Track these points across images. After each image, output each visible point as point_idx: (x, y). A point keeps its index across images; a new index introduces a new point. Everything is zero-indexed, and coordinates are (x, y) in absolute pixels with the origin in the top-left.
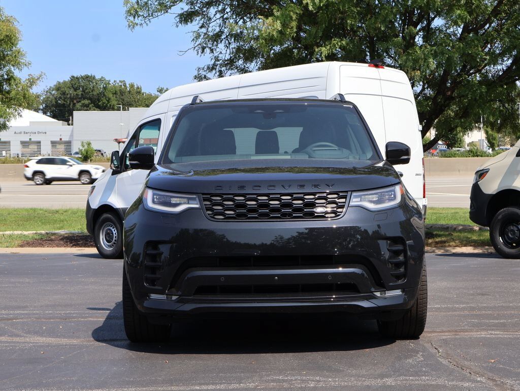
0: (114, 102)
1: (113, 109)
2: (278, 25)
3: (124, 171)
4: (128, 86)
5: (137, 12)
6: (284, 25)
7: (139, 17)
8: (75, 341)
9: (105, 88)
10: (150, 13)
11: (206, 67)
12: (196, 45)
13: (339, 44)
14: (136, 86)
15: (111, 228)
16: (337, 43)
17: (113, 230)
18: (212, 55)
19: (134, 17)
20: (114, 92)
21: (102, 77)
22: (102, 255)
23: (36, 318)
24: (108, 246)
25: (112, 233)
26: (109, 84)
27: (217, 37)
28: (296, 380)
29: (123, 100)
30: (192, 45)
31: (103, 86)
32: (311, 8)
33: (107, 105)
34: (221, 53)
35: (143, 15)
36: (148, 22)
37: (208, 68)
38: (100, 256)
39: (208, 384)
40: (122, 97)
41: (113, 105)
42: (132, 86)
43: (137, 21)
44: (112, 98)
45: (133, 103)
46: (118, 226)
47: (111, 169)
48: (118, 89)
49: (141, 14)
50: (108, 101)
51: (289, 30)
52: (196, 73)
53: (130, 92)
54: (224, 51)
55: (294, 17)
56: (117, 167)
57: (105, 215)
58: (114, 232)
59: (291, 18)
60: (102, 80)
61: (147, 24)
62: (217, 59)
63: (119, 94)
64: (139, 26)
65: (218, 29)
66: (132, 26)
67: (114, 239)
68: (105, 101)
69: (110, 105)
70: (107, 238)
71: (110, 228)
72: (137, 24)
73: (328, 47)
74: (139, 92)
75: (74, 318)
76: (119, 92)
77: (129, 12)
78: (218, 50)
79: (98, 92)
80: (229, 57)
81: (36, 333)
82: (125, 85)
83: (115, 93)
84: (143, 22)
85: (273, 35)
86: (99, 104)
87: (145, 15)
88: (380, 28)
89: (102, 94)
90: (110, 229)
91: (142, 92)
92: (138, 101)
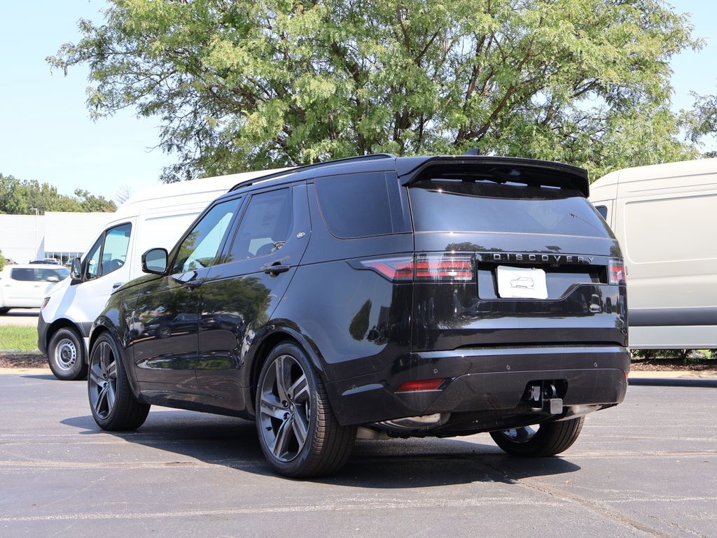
0: (24, 205)
1: (23, 213)
2: (263, 122)
3: (86, 281)
4: (40, 186)
5: (99, 101)
6: (270, 122)
7: (102, 107)
8: (94, 466)
9: (13, 189)
10: (115, 102)
11: (172, 167)
12: (163, 141)
13: (329, 146)
14: (50, 187)
15: (69, 345)
16: (327, 145)
17: (71, 347)
18: (180, 153)
19: (97, 107)
20: (24, 193)
21: (10, 176)
22: (58, 377)
23: (31, 442)
24: (65, 365)
25: (70, 351)
26: (18, 183)
27: (186, 134)
28: (372, 502)
29: (35, 203)
30: (159, 141)
31: (11, 186)
32: (299, 104)
33: (15, 208)
34: (189, 151)
35: (107, 105)
36: (113, 113)
37: (175, 168)
38: (55, 377)
39: (280, 507)
40: (33, 199)
41: (23, 208)
42: (46, 186)
43: (101, 111)
44: (22, 200)
45: (47, 207)
46: (78, 343)
47: (72, 277)
48: (28, 190)
49: (105, 103)
50: (17, 204)
51: (274, 128)
52: (162, 173)
53: (42, 194)
54: (193, 149)
55: (281, 114)
56: (78, 276)
57: (62, 331)
58: (72, 350)
59: (278, 114)
60: (10, 179)
61: (112, 115)
62: (186, 157)
63: (30, 196)
64: (102, 117)
65: (188, 125)
66: (95, 116)
67: (72, 357)
68: (12, 203)
69: (19, 209)
70: (63, 356)
71: (67, 345)
72: (101, 115)
73: (317, 150)
74: (53, 194)
75: (76, 441)
76: (29, 193)
77: (91, 101)
78: (186, 147)
79: (5, 193)
80: (200, 156)
81: (43, 457)
82: (37, 186)
83: (25, 195)
84: (107, 113)
85: (257, 133)
86: (6, 206)
87: (109, 105)
88: (375, 129)
89: (10, 195)
90: (67, 347)
91: (58, 193)
92: (52, 205)
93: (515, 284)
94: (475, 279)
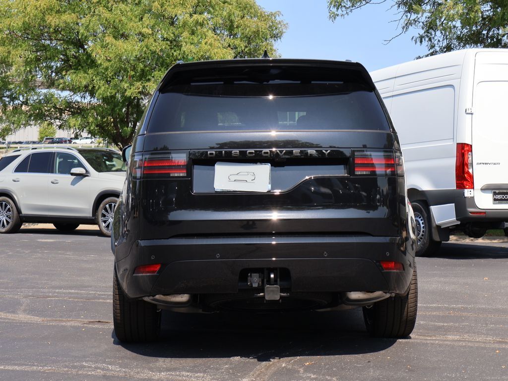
49: (343, 5)
64: (340, 17)
72: (338, 15)
87: (348, 6)
93: (232, 178)
94: (190, 173)
